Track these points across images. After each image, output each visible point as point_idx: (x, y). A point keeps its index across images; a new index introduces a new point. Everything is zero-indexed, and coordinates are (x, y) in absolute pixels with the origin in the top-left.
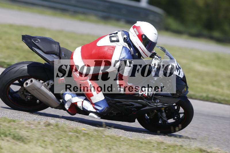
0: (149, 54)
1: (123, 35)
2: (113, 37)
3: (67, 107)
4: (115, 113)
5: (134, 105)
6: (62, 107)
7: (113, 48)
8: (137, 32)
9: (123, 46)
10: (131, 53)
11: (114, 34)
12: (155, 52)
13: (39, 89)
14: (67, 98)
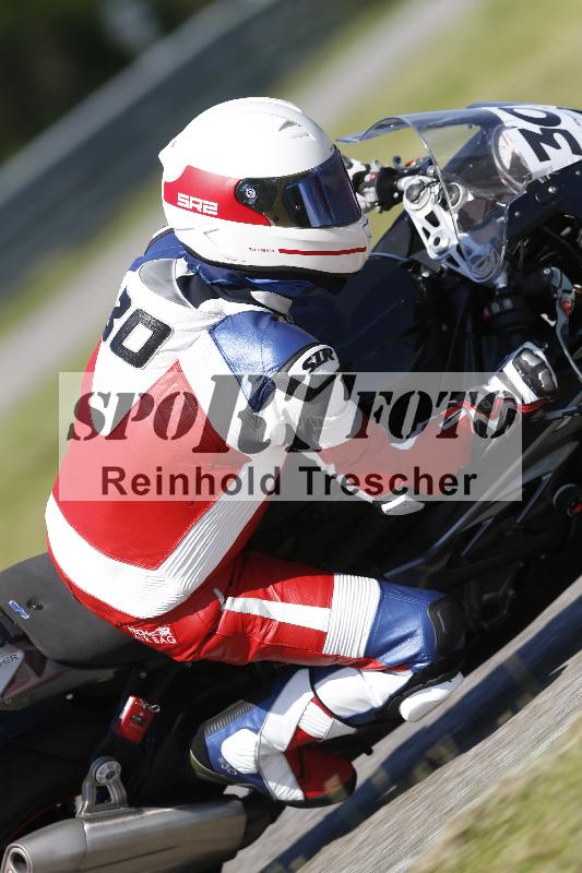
1: (162, 279)
2: (126, 330)
3: (285, 789)
4: (505, 591)
6: (263, 809)
8: (201, 204)
9: (206, 331)
11: (118, 313)
13: (84, 856)
14: (242, 759)
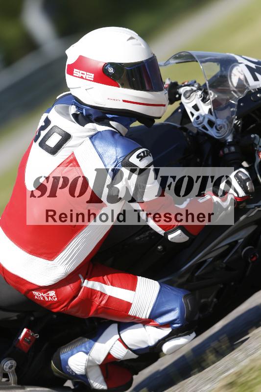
0: (162, 96)
1: (65, 113)
4: (212, 299)
5: (236, 242)
7: (71, 162)
8: (85, 74)
9: (88, 138)
10: (121, 135)
11: (43, 128)
12: (171, 83)
14: (79, 367)
